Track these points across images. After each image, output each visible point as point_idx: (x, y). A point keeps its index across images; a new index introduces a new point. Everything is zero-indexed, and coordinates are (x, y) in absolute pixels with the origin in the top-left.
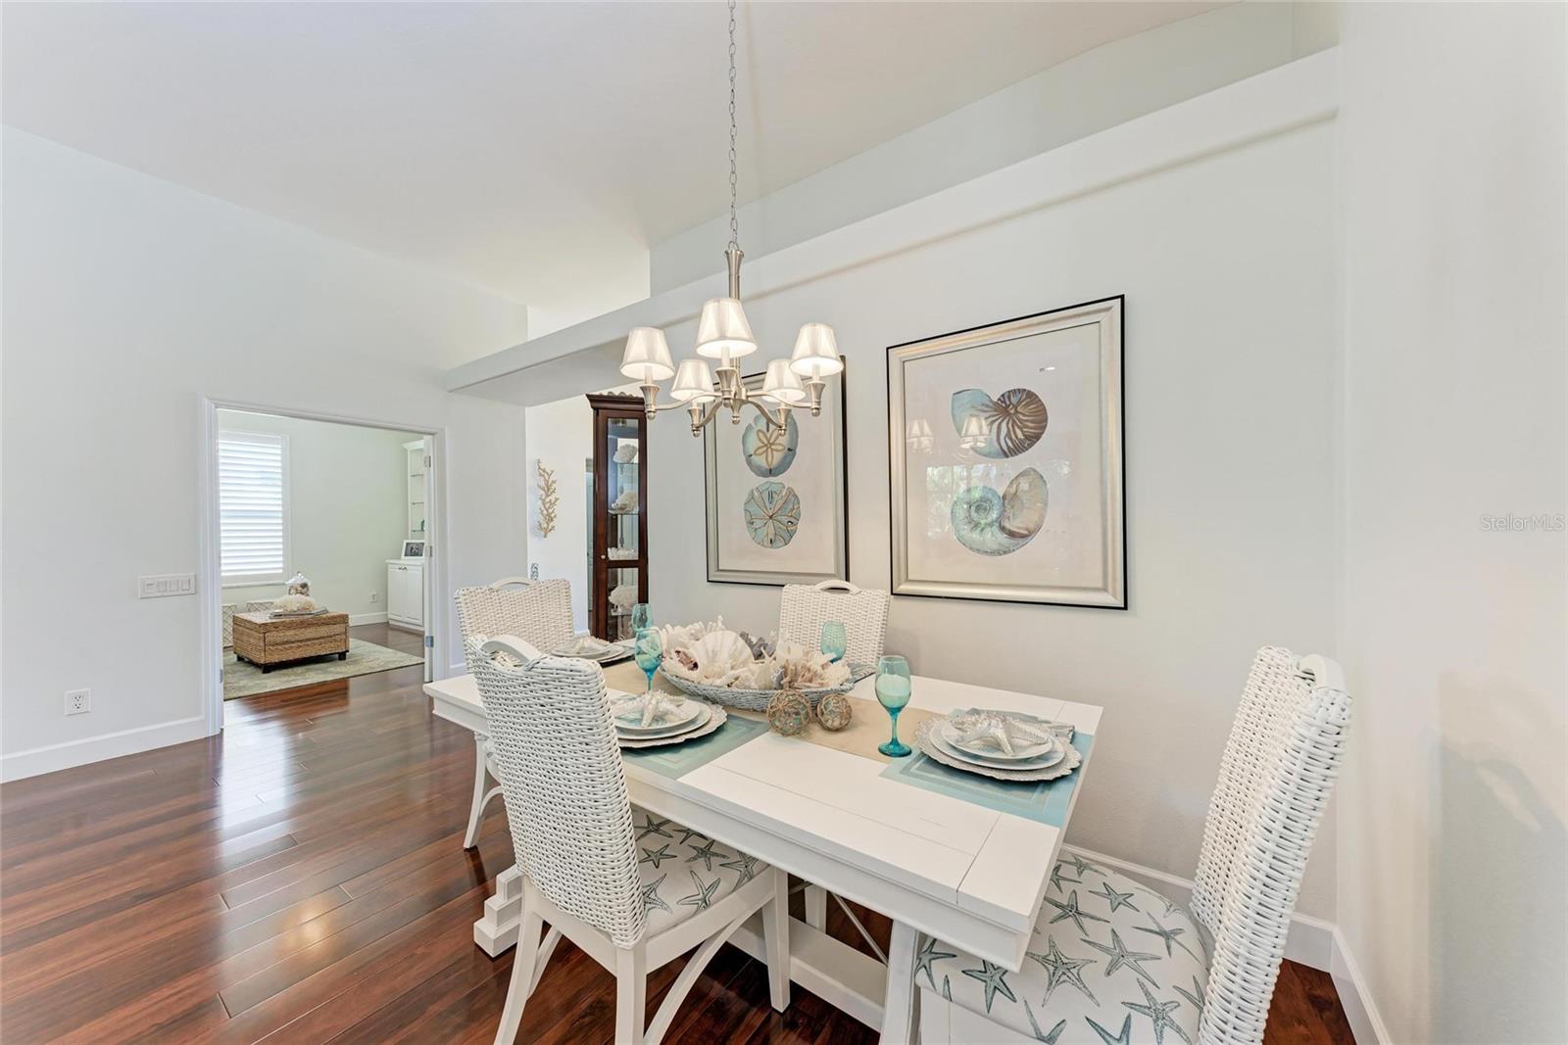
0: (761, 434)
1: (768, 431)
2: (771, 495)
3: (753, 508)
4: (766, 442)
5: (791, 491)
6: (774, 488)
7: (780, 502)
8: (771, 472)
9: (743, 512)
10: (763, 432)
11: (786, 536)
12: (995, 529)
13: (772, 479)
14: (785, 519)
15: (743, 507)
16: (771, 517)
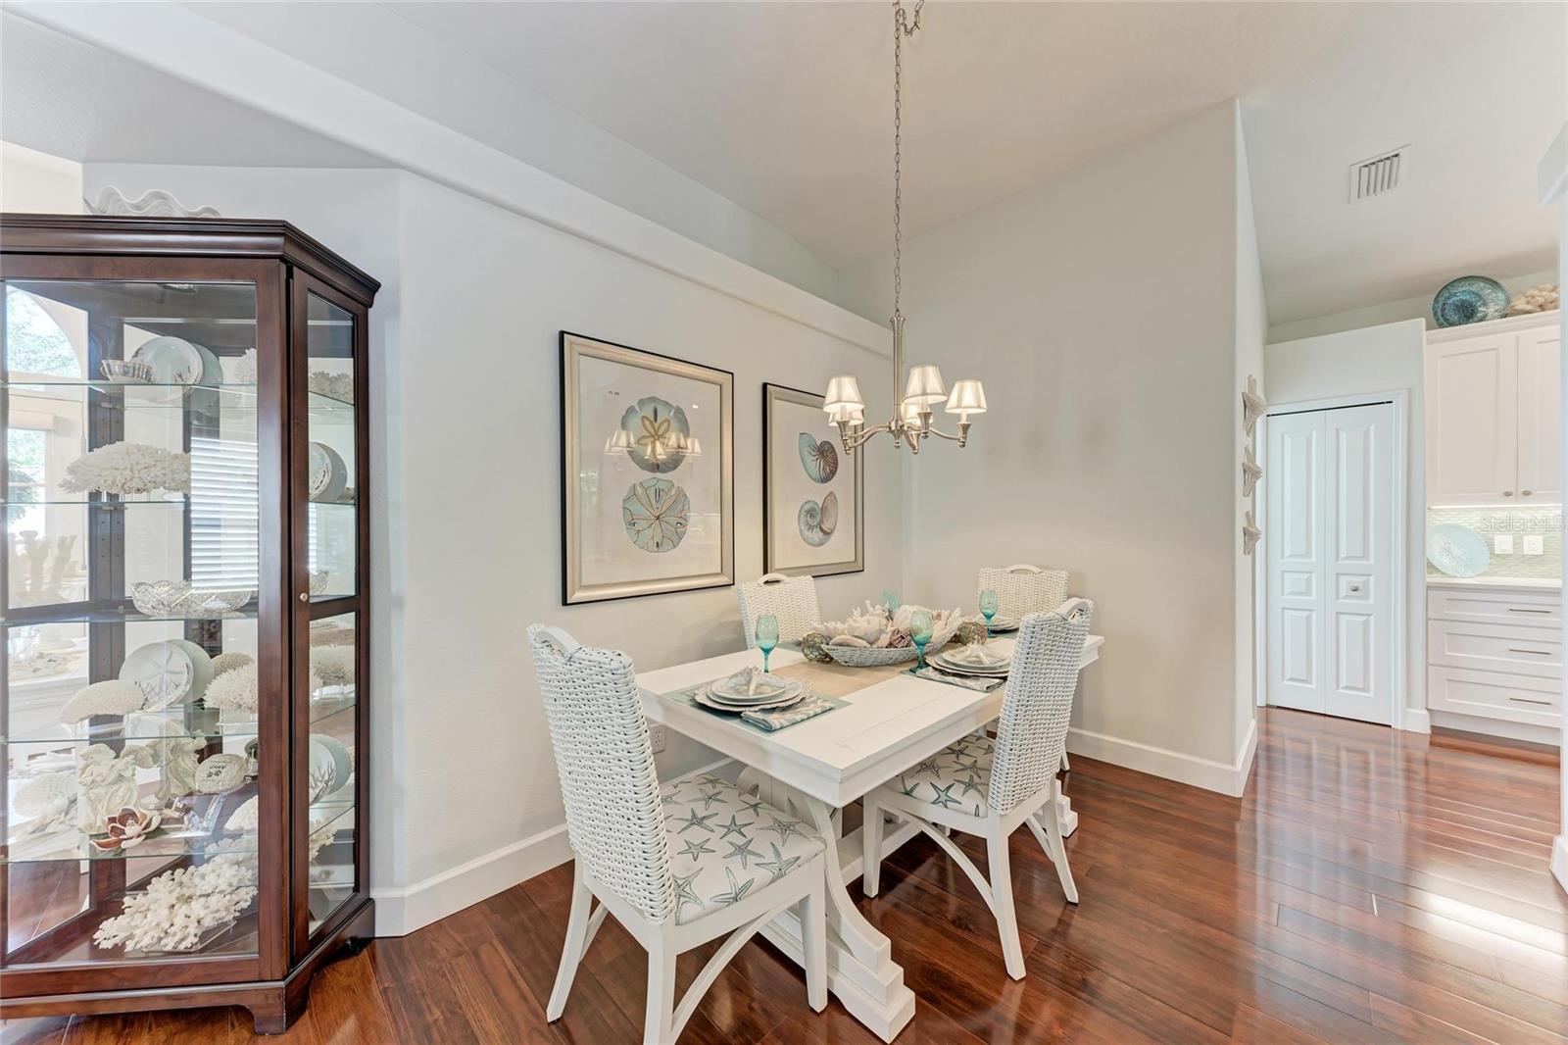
0: (647, 423)
1: (656, 420)
2: (658, 493)
3: (635, 507)
4: (654, 433)
5: (681, 492)
6: (663, 486)
7: (669, 503)
8: (656, 467)
9: (621, 510)
10: (648, 419)
11: (675, 538)
12: (818, 530)
13: (659, 475)
14: (673, 520)
15: (621, 503)
16: (658, 518)
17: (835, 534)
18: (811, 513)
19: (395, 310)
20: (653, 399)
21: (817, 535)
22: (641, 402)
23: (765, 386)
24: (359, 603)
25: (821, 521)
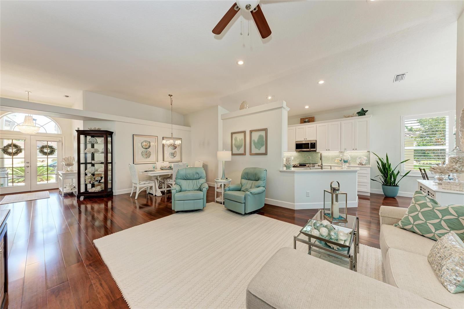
3: (143, 153)
5: (150, 152)
6: (147, 151)
7: (148, 153)
9: (141, 154)
11: (149, 157)
13: (146, 149)
14: (149, 155)
16: (146, 155)
17: (176, 157)
18: (172, 154)
19: (115, 135)
20: (145, 141)
21: (173, 157)
22: (144, 141)
23: (163, 137)
24: (112, 163)
25: (174, 155)
